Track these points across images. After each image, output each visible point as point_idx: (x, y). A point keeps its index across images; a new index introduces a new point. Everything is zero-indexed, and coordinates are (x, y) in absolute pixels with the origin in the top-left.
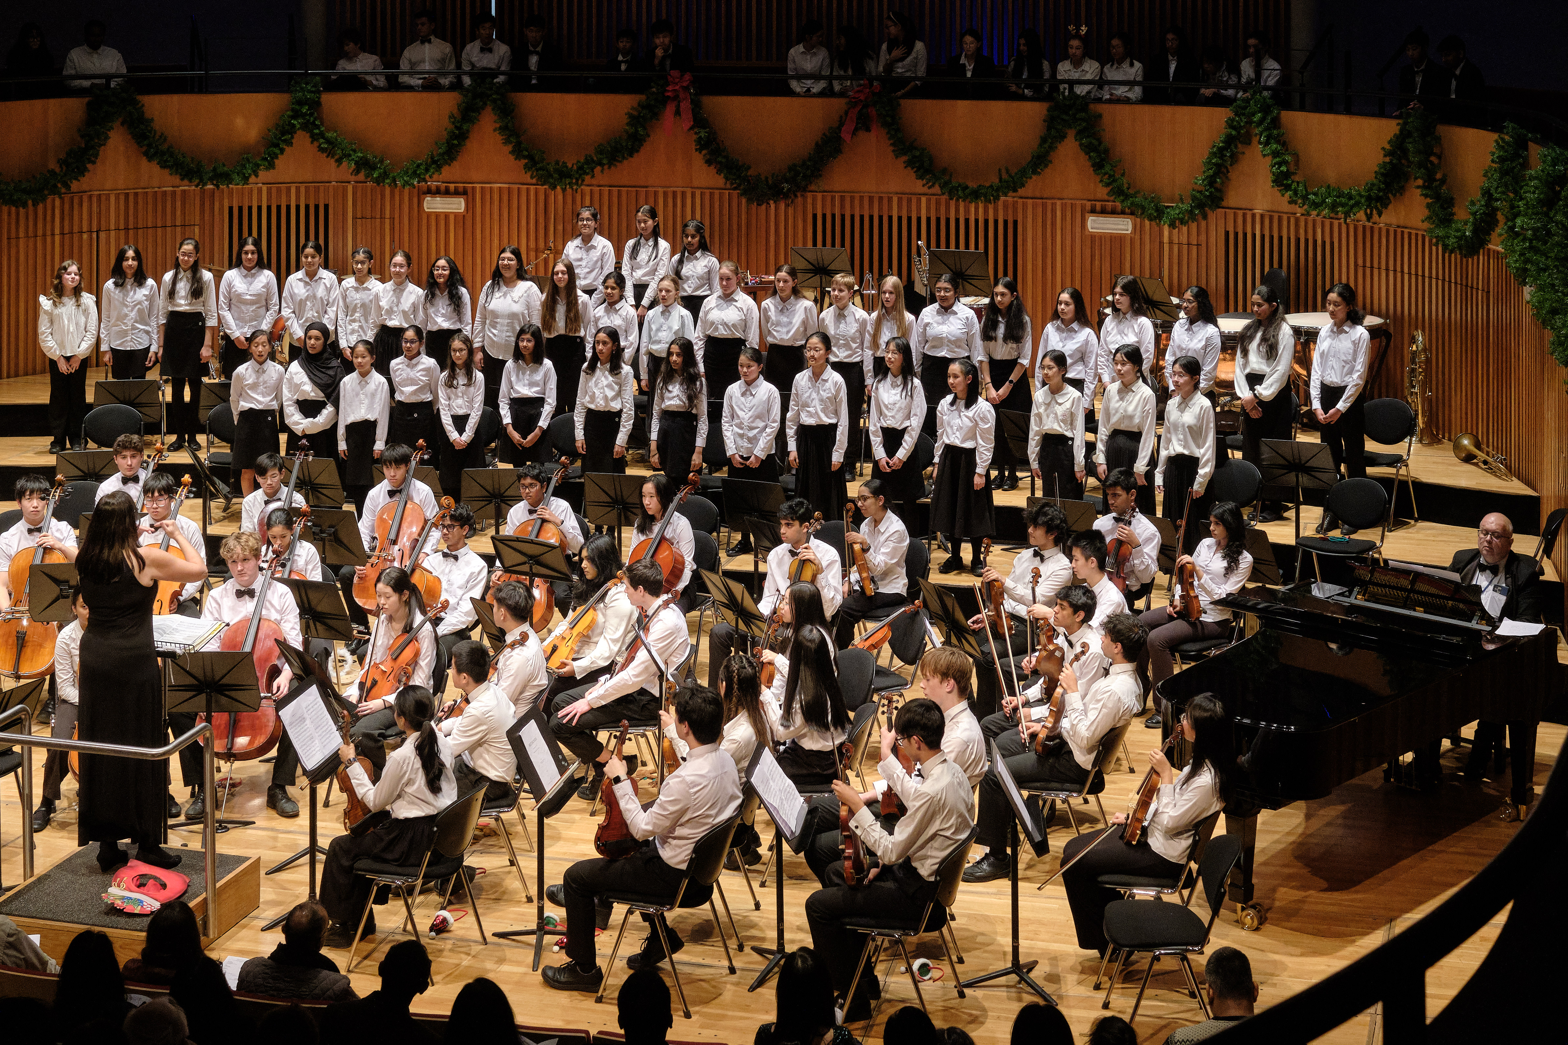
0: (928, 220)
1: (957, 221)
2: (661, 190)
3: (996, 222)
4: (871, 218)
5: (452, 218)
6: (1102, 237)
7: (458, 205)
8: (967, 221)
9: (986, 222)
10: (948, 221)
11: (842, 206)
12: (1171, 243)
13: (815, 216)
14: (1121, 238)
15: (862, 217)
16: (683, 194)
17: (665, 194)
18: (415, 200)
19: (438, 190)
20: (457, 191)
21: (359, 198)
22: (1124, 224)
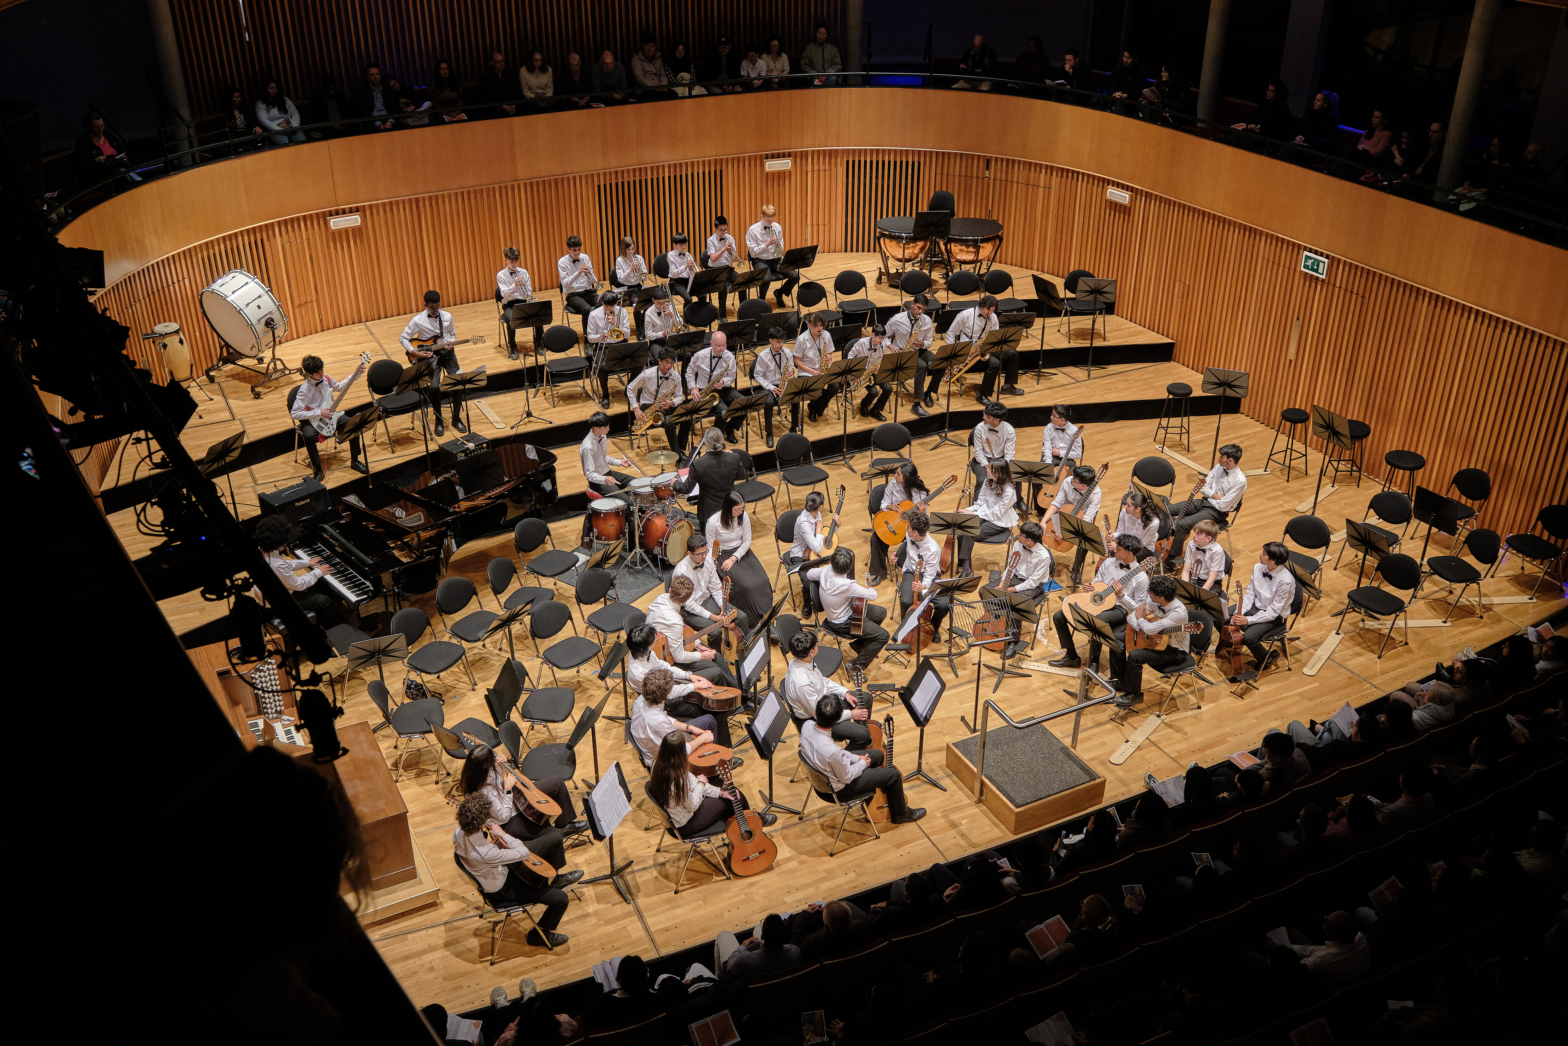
0: (669, 177)
2: (497, 186)
3: (710, 172)
4: (634, 181)
5: (350, 230)
6: (773, 173)
7: (354, 220)
8: (692, 175)
9: (704, 173)
10: (681, 176)
11: (617, 178)
12: (813, 170)
13: (599, 186)
14: (784, 172)
15: (629, 182)
16: (513, 187)
17: (500, 188)
18: (322, 223)
19: (337, 213)
20: (351, 211)
21: (283, 228)
22: (785, 164)
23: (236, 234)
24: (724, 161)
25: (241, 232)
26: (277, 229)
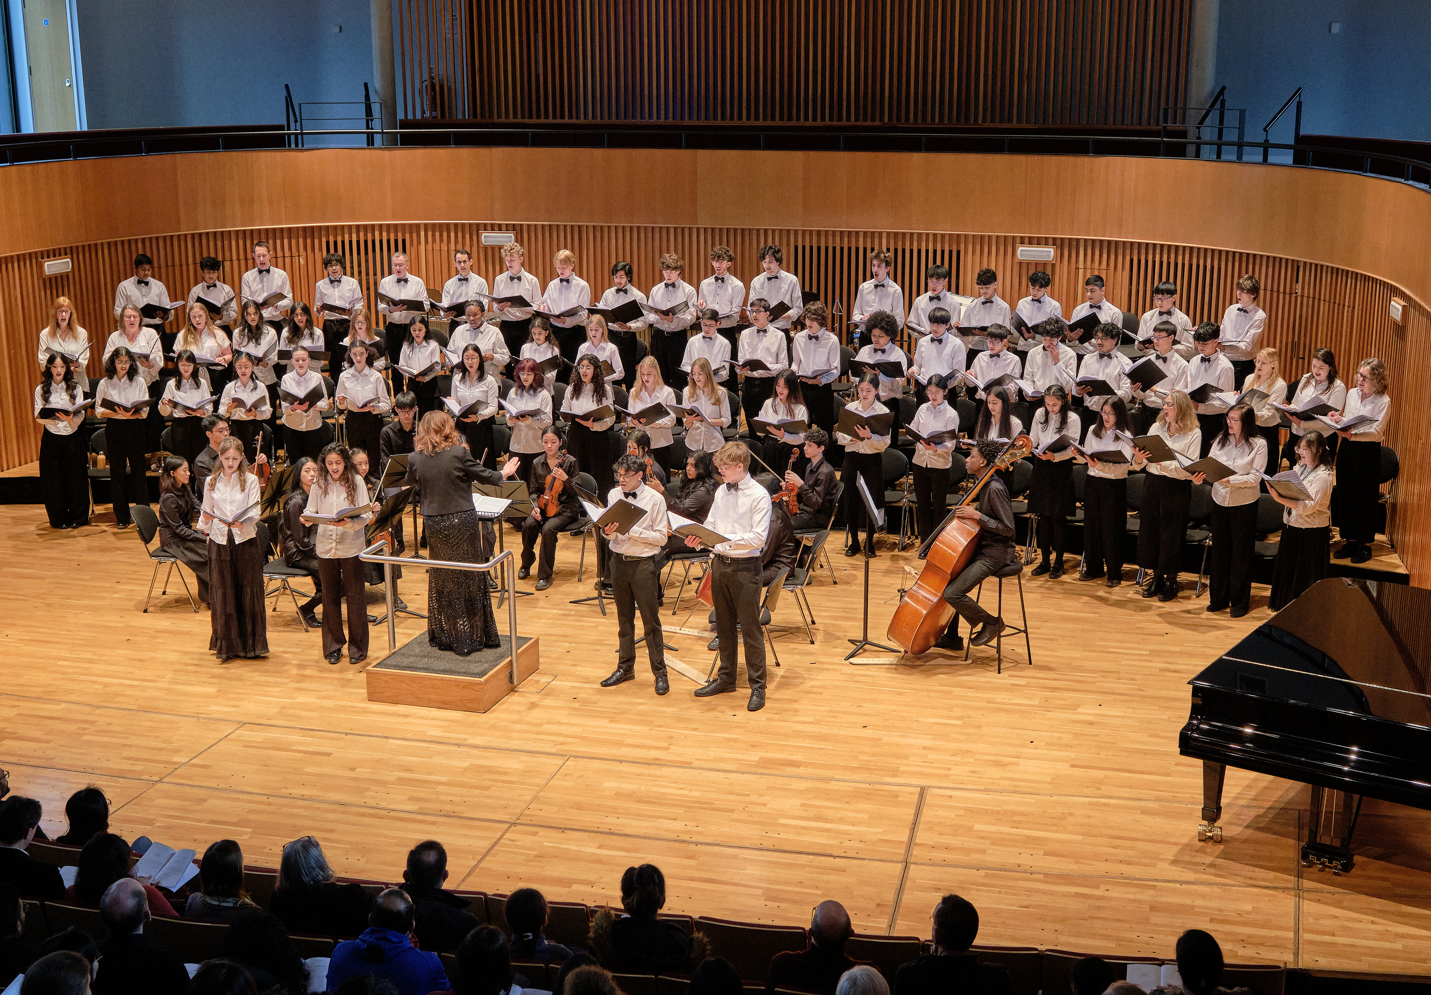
1: (911, 251)
3: (943, 252)
4: (842, 249)
6: (1028, 262)
8: (919, 251)
9: (935, 252)
10: (904, 251)
11: (819, 241)
12: (1085, 268)
15: (834, 248)
16: (690, 229)
18: (474, 234)
19: (493, 228)
20: (508, 228)
21: (430, 234)
22: (1047, 253)
23: (373, 226)
24: (963, 239)
25: (381, 226)
26: (422, 233)
